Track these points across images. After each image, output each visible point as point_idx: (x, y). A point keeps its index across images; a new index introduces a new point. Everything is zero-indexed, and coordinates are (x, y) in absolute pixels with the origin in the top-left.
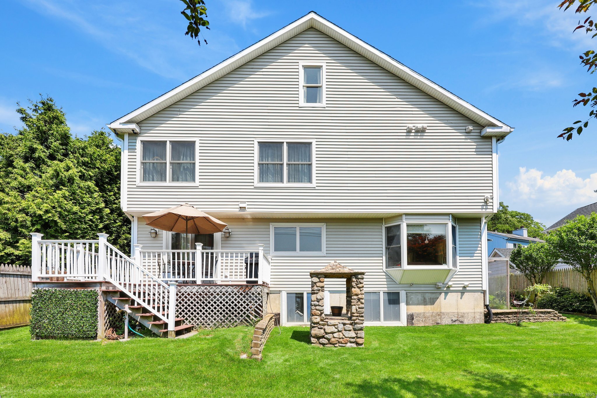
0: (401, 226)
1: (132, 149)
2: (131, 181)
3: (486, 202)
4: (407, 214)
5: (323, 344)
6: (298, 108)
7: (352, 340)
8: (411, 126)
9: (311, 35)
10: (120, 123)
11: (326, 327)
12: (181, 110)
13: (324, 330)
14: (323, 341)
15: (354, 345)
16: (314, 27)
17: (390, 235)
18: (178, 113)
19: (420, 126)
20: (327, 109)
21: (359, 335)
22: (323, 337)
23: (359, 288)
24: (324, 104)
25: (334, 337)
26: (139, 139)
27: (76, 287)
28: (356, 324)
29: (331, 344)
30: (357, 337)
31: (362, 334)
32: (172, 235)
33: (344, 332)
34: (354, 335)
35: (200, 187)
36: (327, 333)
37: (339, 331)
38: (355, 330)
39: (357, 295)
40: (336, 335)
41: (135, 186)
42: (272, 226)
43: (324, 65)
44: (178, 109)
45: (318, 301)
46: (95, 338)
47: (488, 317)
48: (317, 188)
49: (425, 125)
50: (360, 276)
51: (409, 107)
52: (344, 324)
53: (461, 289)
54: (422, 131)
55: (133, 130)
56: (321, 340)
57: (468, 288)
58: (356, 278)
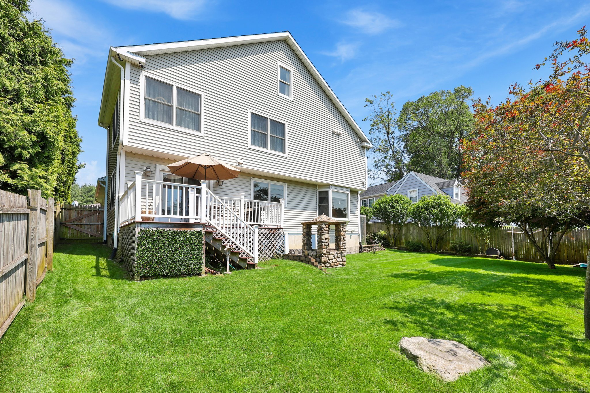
0: (329, 192)
1: (135, 81)
2: (134, 114)
3: (363, 184)
4: (332, 185)
5: (328, 267)
6: (276, 96)
7: (341, 263)
8: (335, 130)
9: (283, 46)
10: (128, 52)
11: (329, 256)
12: (187, 60)
13: (328, 258)
14: (327, 265)
15: (341, 266)
16: (287, 41)
17: (321, 196)
18: (186, 63)
19: (339, 132)
20: (293, 103)
21: (344, 260)
22: (327, 262)
23: (344, 231)
24: (291, 98)
25: (333, 262)
26: (143, 74)
27: (181, 228)
28: (342, 253)
29: (331, 266)
30: (343, 261)
31: (345, 259)
32: (164, 176)
33: (337, 258)
34: (342, 260)
35: (205, 138)
36: (329, 260)
37: (335, 258)
38: (342, 257)
39: (343, 236)
40: (333, 260)
41: (138, 121)
42: (253, 181)
43: (292, 71)
44: (185, 59)
45: (326, 240)
46: (200, 274)
47: (361, 249)
48: (288, 158)
49: (341, 132)
50: (344, 225)
51: (333, 118)
52: (337, 254)
53: (350, 233)
54: (339, 135)
55: (140, 63)
56: (326, 264)
57: (353, 233)
58: (343, 226)
